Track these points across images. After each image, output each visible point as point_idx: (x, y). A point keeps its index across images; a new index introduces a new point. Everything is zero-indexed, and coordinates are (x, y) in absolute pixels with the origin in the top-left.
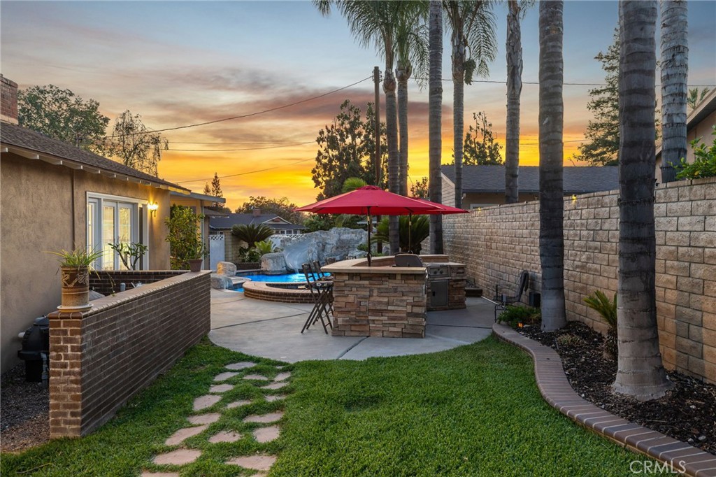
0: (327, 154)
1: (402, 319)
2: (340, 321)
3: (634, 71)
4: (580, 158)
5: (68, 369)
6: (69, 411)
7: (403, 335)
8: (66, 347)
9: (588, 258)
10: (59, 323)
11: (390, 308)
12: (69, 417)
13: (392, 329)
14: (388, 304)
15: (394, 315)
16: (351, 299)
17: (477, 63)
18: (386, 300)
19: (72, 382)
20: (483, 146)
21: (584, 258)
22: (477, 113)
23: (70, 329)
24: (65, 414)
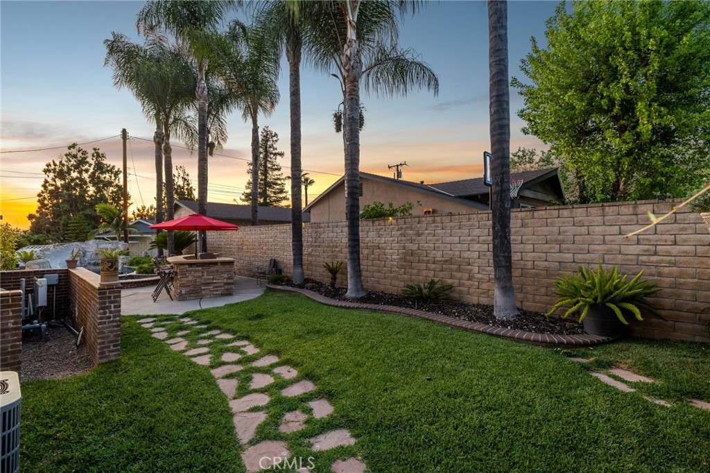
0: (54, 183)
1: (221, 286)
2: (183, 292)
3: (354, 180)
4: (243, 200)
5: (112, 319)
6: (112, 344)
7: (222, 295)
8: (111, 306)
9: (312, 250)
10: (106, 292)
11: (214, 281)
12: (112, 348)
13: (215, 293)
14: (213, 279)
15: (216, 285)
16: (190, 278)
17: (216, 143)
18: (212, 277)
19: (114, 326)
20: (183, 188)
21: (310, 250)
22: (179, 166)
23: (113, 295)
24: (109, 347)
